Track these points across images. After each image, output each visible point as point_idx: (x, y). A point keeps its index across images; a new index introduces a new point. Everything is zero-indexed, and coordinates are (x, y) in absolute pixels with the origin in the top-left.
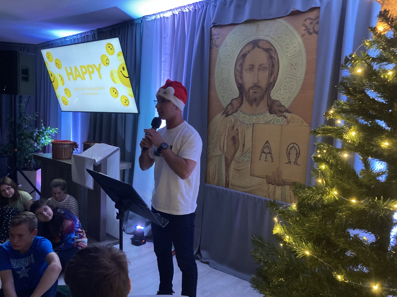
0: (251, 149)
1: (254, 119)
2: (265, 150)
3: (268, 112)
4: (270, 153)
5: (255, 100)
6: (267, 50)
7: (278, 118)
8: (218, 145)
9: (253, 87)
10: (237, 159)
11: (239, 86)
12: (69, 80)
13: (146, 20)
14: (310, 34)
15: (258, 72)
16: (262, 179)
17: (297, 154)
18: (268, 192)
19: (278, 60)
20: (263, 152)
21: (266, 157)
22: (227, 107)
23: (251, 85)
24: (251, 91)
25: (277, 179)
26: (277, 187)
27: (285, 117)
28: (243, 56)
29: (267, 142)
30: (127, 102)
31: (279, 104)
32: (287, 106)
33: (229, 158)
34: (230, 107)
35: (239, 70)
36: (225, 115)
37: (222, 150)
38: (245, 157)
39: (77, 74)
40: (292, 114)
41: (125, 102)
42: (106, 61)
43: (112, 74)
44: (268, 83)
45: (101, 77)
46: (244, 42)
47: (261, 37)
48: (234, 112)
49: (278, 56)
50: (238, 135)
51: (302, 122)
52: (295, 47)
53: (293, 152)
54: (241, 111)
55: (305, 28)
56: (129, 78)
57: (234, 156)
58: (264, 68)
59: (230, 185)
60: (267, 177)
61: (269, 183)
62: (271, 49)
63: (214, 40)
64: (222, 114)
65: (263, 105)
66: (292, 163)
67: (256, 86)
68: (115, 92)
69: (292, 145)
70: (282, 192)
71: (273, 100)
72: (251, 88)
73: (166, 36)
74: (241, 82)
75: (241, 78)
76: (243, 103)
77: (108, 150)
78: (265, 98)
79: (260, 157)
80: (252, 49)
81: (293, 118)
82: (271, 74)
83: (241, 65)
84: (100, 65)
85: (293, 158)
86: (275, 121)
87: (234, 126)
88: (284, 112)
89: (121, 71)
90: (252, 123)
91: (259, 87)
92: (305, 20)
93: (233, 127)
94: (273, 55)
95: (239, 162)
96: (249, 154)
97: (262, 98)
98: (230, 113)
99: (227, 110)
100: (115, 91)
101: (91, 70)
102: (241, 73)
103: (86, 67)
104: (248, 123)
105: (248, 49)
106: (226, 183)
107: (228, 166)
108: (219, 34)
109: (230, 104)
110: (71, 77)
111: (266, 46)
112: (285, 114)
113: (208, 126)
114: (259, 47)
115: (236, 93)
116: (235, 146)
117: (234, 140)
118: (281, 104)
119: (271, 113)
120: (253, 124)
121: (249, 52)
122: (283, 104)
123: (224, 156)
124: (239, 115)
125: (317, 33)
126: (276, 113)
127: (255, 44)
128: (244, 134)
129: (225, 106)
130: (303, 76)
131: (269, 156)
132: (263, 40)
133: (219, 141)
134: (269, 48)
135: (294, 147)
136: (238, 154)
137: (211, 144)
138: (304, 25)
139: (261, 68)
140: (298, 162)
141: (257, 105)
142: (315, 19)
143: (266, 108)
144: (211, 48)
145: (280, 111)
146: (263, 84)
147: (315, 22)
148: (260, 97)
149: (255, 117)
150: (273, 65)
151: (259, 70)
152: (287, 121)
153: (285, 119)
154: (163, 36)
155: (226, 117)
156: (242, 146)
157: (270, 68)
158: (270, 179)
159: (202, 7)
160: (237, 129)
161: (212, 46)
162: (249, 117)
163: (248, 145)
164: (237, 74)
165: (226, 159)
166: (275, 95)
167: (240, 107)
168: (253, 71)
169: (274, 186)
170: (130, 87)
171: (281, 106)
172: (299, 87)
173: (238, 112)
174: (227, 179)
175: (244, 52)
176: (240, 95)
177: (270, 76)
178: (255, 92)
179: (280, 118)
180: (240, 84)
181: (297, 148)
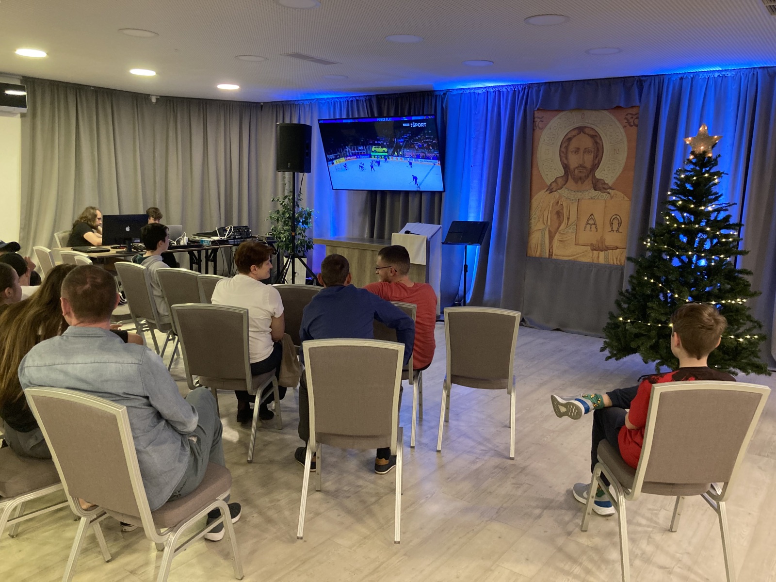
0: (576, 222)
1: (579, 195)
2: (589, 222)
3: (593, 188)
4: (594, 224)
5: (580, 178)
6: (592, 137)
7: (602, 194)
8: (541, 220)
9: (578, 166)
10: (561, 232)
11: (565, 166)
13: (451, 93)
14: (631, 126)
15: (583, 155)
16: (587, 247)
17: (619, 224)
18: (592, 258)
19: (603, 145)
20: (588, 224)
21: (591, 228)
22: (551, 185)
23: (577, 165)
24: (576, 171)
25: (600, 245)
26: (600, 252)
27: (609, 193)
28: (568, 140)
29: (592, 215)
31: (603, 182)
32: (610, 184)
33: (553, 230)
34: (554, 185)
35: (564, 151)
36: (549, 192)
37: (546, 224)
38: (570, 229)
40: (614, 191)
44: (593, 164)
46: (569, 127)
47: (586, 125)
48: (559, 189)
49: (602, 142)
50: (562, 209)
51: (624, 197)
52: (617, 136)
53: (616, 223)
54: (566, 188)
55: (626, 121)
57: (558, 228)
58: (590, 152)
59: (553, 255)
60: (592, 245)
61: (592, 250)
62: (596, 136)
63: (537, 123)
64: (545, 190)
65: (588, 183)
66: (615, 232)
67: (581, 166)
69: (615, 216)
70: (605, 256)
71: (597, 179)
72: (576, 168)
74: (566, 162)
75: (566, 158)
76: (568, 182)
78: (590, 177)
79: (585, 228)
80: (578, 135)
81: (616, 194)
82: (596, 157)
83: (567, 148)
85: (615, 227)
86: (600, 197)
87: (559, 201)
88: (608, 189)
90: (577, 199)
91: (585, 167)
92: (627, 115)
93: (558, 203)
94: (598, 141)
95: (564, 234)
96: (574, 226)
97: (587, 177)
98: (554, 189)
99: (551, 188)
102: (566, 154)
104: (573, 199)
105: (574, 133)
106: (549, 254)
107: (551, 238)
108: (543, 117)
109: (554, 182)
111: (591, 133)
112: (608, 190)
113: (530, 202)
114: (584, 133)
115: (561, 172)
116: (559, 220)
117: (559, 214)
118: (605, 182)
119: (595, 190)
120: (579, 199)
121: (575, 136)
122: (606, 182)
123: (547, 229)
124: (564, 192)
125: (637, 126)
126: (600, 190)
127: (581, 130)
128: (569, 209)
129: (549, 183)
130: (624, 161)
131: (593, 226)
132: (587, 127)
133: (542, 216)
134: (594, 134)
135: (616, 218)
136: (563, 226)
137: (533, 219)
138: (626, 119)
139: (587, 151)
140: (620, 230)
141: (582, 183)
142: (636, 115)
143: (591, 185)
144: (534, 130)
145: (604, 188)
146: (588, 165)
147: (635, 117)
148: (585, 176)
149: (581, 194)
150: (598, 149)
151: (584, 152)
152: (611, 196)
153: (608, 195)
155: (550, 193)
156: (567, 219)
157: (596, 152)
158: (594, 246)
159: (522, 89)
160: (562, 205)
161: (535, 128)
162: (575, 193)
163: (573, 217)
164: (562, 154)
165: (550, 232)
166: (599, 174)
167: (565, 185)
168: (578, 154)
169: (598, 252)
171: (605, 183)
172: (621, 169)
173: (563, 189)
174: (551, 251)
175: (569, 136)
176: (565, 173)
177: (595, 158)
178: (580, 172)
179: (604, 194)
180: (566, 164)
181: (620, 219)
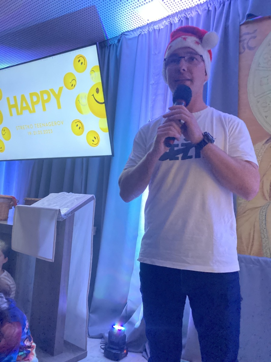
12: (11, 115)
13: (127, 37)
30: (96, 141)
37: (268, 199)
39: (24, 105)
41: (93, 141)
42: (71, 83)
43: (79, 100)
45: (59, 107)
56: (104, 104)
63: (245, 42)
64: (265, 141)
68: (78, 127)
73: (157, 52)
77: (77, 199)
84: (61, 89)
89: (93, 95)
100: (80, 125)
101: (46, 97)
103: (39, 94)
108: (255, 31)
110: (14, 111)
144: (240, 54)
154: (153, 53)
170: (104, 118)
